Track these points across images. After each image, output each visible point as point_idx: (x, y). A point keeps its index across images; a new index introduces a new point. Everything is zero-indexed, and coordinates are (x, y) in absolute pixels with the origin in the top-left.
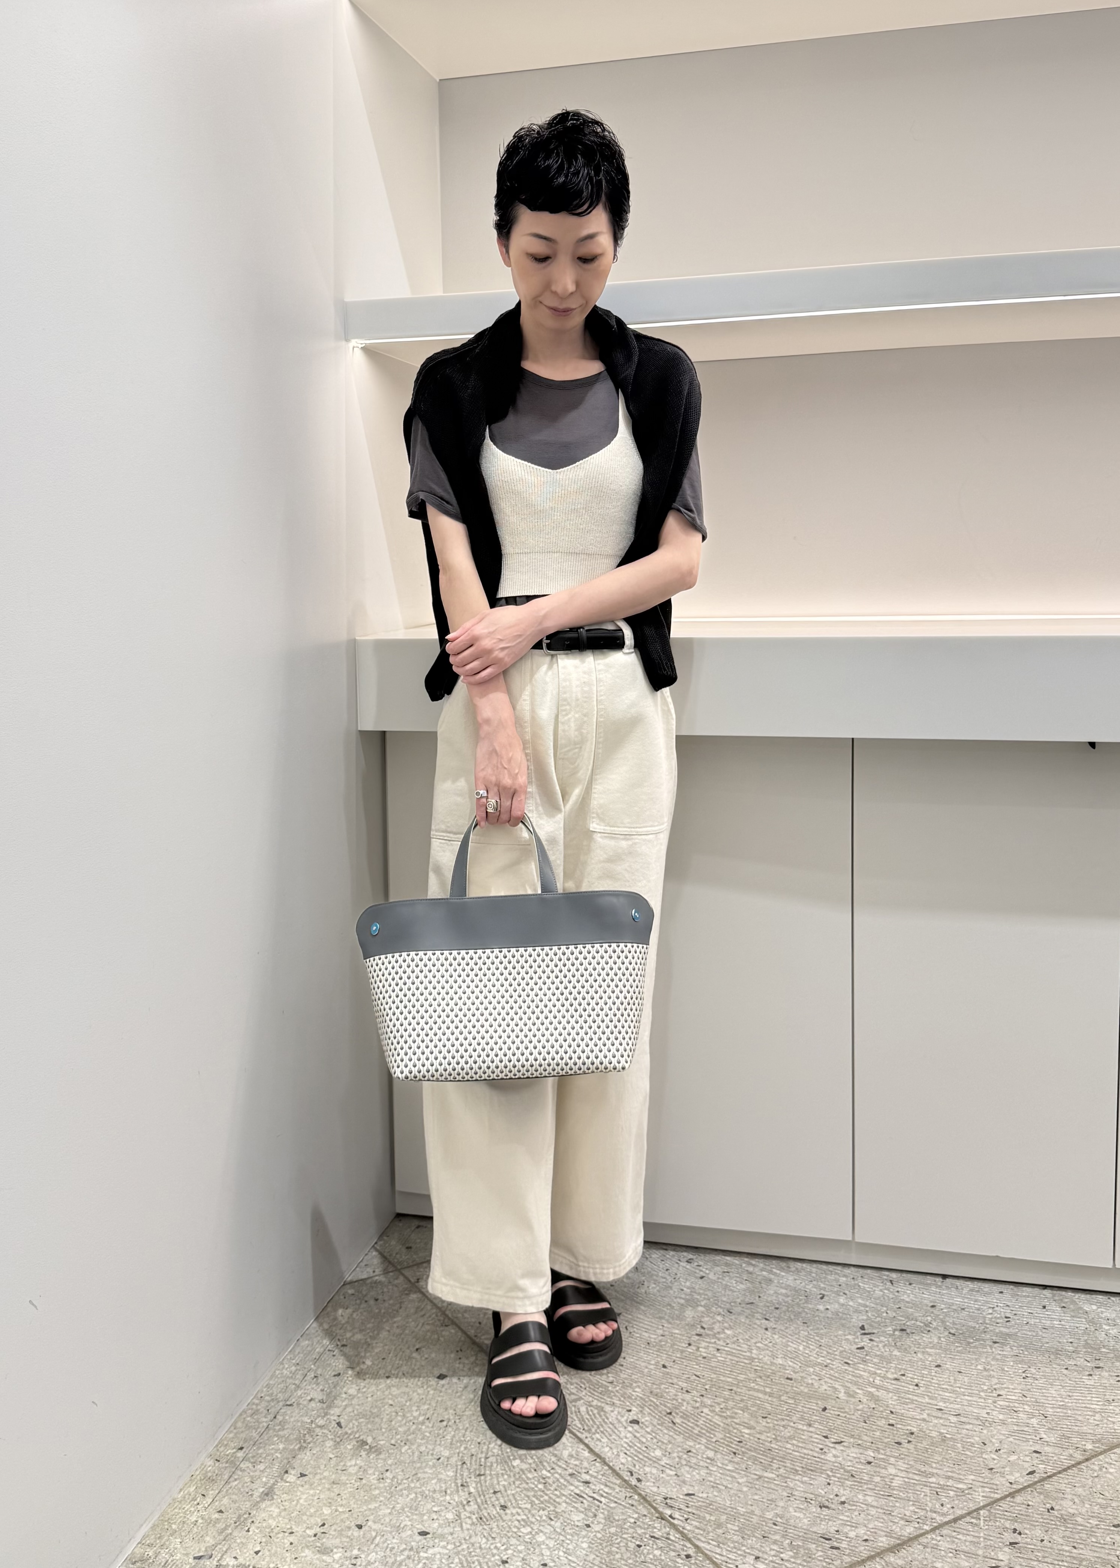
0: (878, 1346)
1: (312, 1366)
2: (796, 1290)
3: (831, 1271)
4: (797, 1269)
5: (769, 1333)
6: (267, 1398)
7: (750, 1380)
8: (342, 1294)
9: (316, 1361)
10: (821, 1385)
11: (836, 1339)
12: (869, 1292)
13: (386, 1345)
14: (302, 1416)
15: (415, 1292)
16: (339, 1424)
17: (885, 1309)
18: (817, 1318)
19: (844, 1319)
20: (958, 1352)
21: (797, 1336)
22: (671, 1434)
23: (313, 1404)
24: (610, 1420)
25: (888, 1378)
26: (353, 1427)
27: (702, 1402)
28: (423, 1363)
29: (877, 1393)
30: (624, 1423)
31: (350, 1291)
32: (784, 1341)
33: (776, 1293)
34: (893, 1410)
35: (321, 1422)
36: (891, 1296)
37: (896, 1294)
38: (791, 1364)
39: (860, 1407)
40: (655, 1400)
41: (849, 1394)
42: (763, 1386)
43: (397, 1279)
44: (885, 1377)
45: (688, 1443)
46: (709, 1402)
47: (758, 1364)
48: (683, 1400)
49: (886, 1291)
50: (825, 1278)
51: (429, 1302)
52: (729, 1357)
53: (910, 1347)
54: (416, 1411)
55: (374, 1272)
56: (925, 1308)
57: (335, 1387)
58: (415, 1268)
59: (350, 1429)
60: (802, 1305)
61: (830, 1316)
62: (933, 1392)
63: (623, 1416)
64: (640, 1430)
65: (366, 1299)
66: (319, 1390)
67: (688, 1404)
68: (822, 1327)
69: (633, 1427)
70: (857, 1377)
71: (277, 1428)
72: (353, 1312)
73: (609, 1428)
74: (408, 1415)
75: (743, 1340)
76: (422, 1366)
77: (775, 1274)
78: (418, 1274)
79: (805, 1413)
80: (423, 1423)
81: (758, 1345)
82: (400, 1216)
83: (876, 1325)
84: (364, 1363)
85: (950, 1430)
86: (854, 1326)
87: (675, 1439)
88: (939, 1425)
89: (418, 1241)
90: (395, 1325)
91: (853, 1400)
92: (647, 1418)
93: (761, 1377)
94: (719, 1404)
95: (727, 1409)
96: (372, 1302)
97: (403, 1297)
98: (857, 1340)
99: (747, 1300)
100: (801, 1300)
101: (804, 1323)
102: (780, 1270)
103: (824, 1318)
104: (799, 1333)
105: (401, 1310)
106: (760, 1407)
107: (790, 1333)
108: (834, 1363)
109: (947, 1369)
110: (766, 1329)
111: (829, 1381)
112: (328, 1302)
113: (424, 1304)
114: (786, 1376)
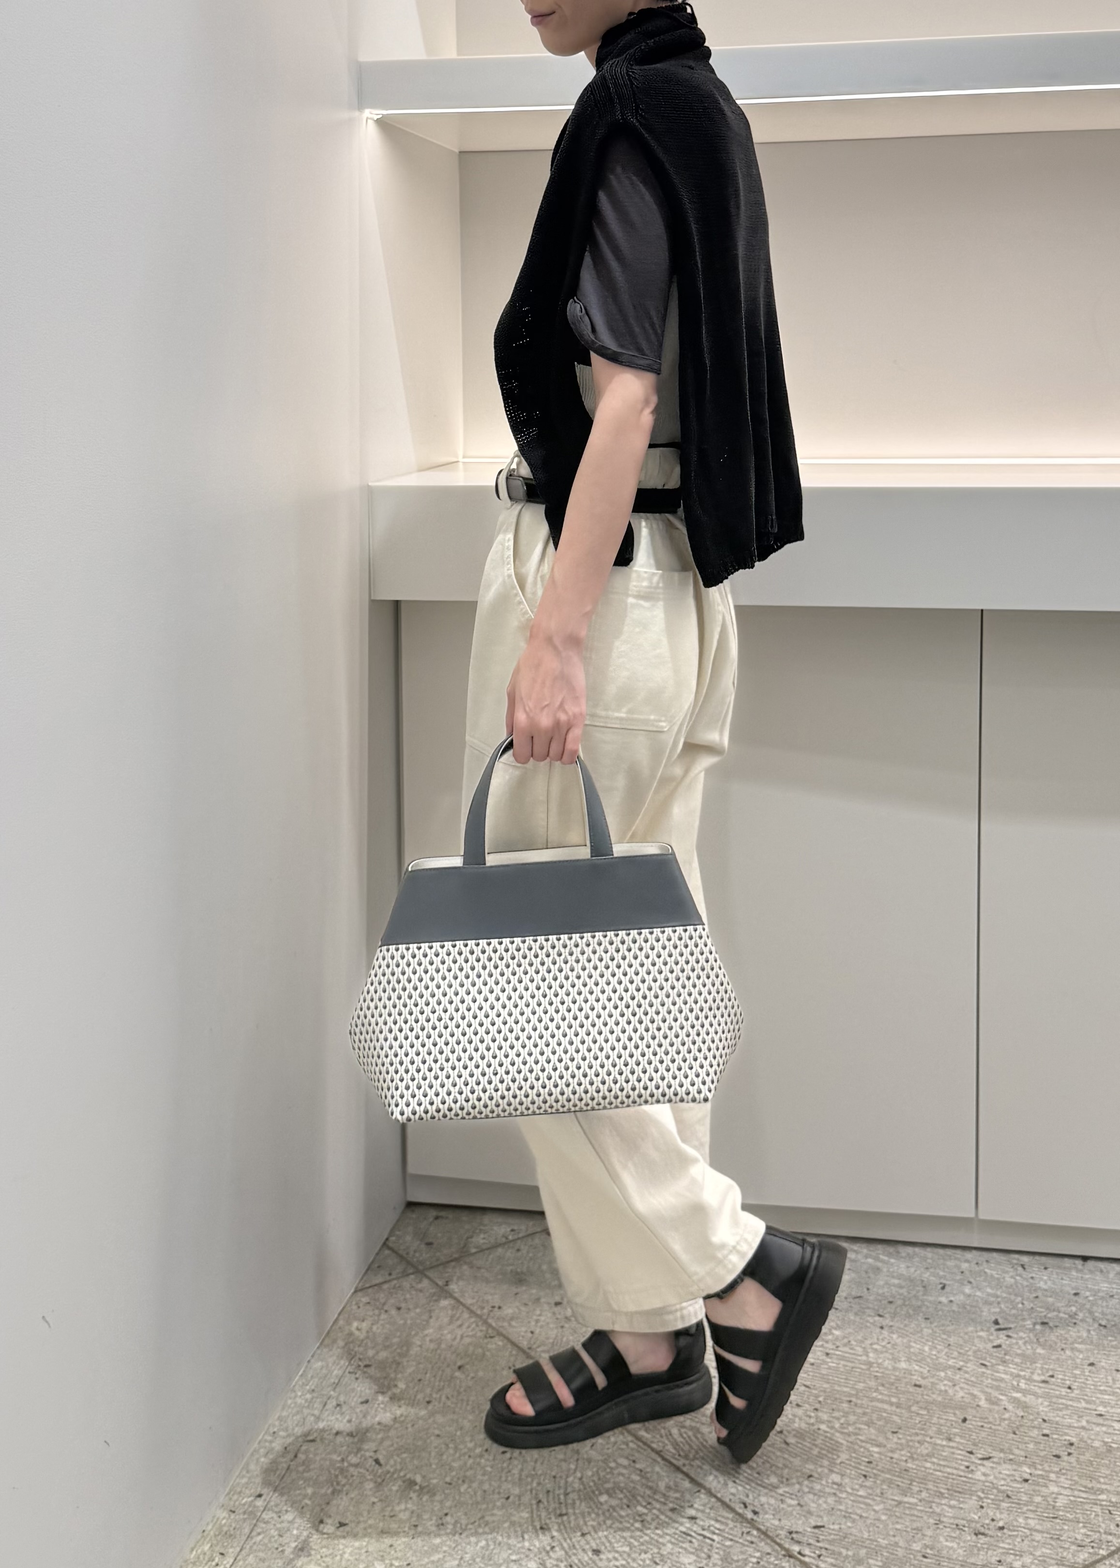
0: (1017, 1343)
1: (332, 1393)
2: (911, 1280)
3: (950, 1256)
4: (908, 1254)
5: (885, 1332)
6: (282, 1433)
7: (870, 1388)
8: (354, 1303)
9: (336, 1385)
10: (956, 1391)
11: (966, 1337)
12: (998, 1279)
13: (420, 1363)
14: (329, 1453)
15: (446, 1298)
16: (377, 1461)
17: (1019, 1299)
18: (940, 1313)
19: (974, 1313)
20: (1112, 1346)
21: (920, 1335)
22: (786, 1456)
23: (339, 1439)
25: (1035, 1381)
26: (395, 1464)
27: (817, 1417)
28: (470, 1383)
29: (1023, 1399)
31: (365, 1300)
32: (905, 1341)
33: (887, 1283)
34: (1046, 1418)
35: (354, 1460)
36: (1025, 1283)
37: (1031, 1281)
38: (917, 1368)
39: (1007, 1416)
41: (991, 1402)
42: (889, 1396)
43: (420, 1281)
44: (1030, 1380)
45: (807, 1466)
46: (825, 1417)
47: (877, 1369)
48: (794, 1416)
49: (1018, 1278)
50: (944, 1264)
51: (465, 1310)
52: (842, 1362)
54: (471, 1441)
55: (390, 1274)
56: (1067, 1296)
57: (364, 1416)
58: (441, 1268)
59: (392, 1466)
60: (921, 1298)
61: (956, 1309)
62: (1089, 1394)
65: (386, 1308)
66: (345, 1421)
67: (800, 1419)
68: (948, 1323)
70: (998, 1380)
71: (301, 1469)
72: (372, 1324)
73: (710, 1452)
74: (461, 1446)
75: (855, 1341)
76: (470, 1387)
77: (882, 1261)
78: (446, 1275)
79: (942, 1425)
80: (481, 1456)
81: (875, 1346)
82: (410, 1205)
83: (1012, 1319)
84: (396, 1386)
85: (1115, 1438)
86: (985, 1321)
87: (791, 1462)
88: (1101, 1434)
89: (439, 1235)
90: (428, 1339)
91: (996, 1408)
93: (883, 1385)
94: (838, 1419)
95: (849, 1424)
96: (394, 1312)
97: (432, 1304)
98: (991, 1338)
99: (854, 1293)
100: (918, 1291)
101: (927, 1319)
102: (887, 1256)
103: (949, 1311)
104: (922, 1330)
105: (432, 1320)
106: (887, 1421)
107: (911, 1330)
108: (969, 1365)
109: (1103, 1367)
110: (882, 1328)
111: (966, 1386)
112: (339, 1314)
113: (460, 1311)
114: (913, 1383)
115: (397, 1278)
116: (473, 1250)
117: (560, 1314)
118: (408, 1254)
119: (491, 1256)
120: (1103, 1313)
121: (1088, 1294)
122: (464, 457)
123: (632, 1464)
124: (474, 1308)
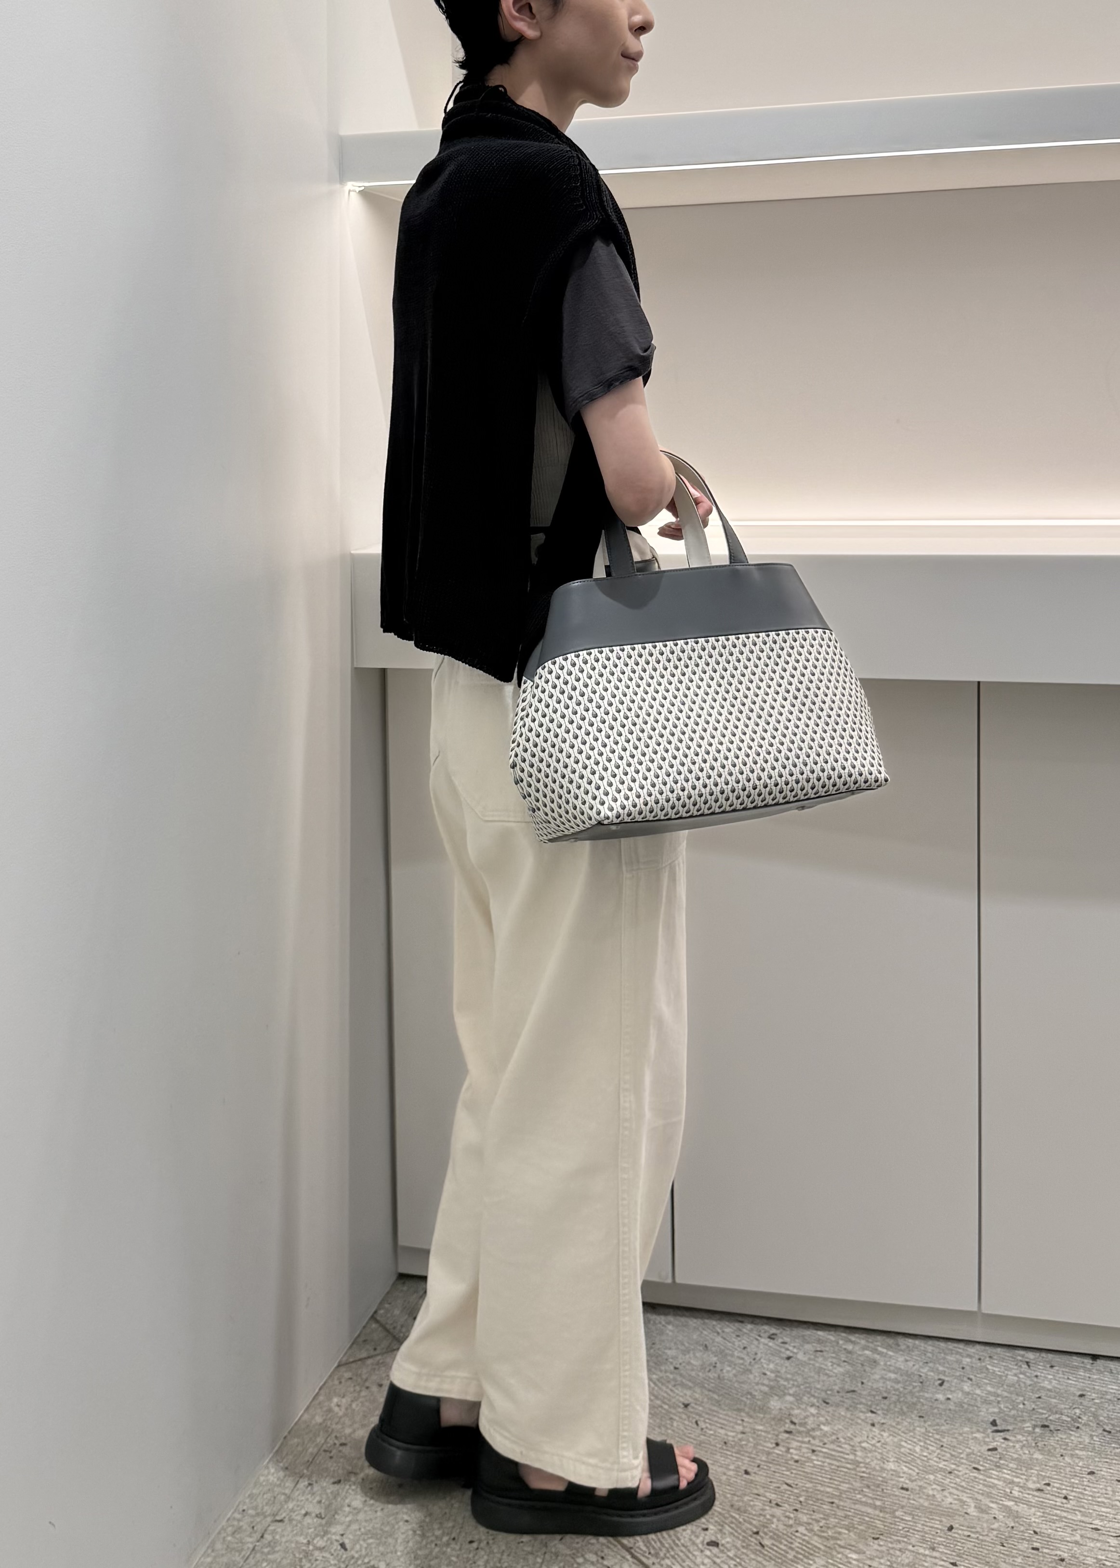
0: (1014, 1447)
1: (305, 1471)
2: (908, 1374)
3: (952, 1350)
4: (908, 1347)
5: (876, 1430)
6: (251, 1512)
7: (854, 1490)
8: (335, 1379)
9: (309, 1464)
10: (945, 1497)
11: (961, 1438)
12: (1000, 1376)
14: (296, 1535)
16: (343, 1546)
17: (1021, 1398)
18: (936, 1411)
19: (970, 1412)
20: (1115, 1455)
21: (912, 1434)
22: (759, 1559)
23: (309, 1520)
24: (682, 1541)
25: (1029, 1489)
26: (361, 1550)
27: (796, 1519)
29: (1015, 1508)
30: (700, 1546)
31: (347, 1375)
32: (896, 1440)
33: (882, 1378)
34: (1037, 1530)
35: (320, 1543)
36: (1029, 1382)
37: (1035, 1379)
39: (996, 1526)
40: (737, 1516)
41: (981, 1509)
42: (872, 1499)
44: (1024, 1487)
46: (805, 1519)
47: (864, 1469)
48: (773, 1516)
49: (1021, 1376)
50: (944, 1359)
52: (828, 1460)
53: (1055, 1449)
54: (437, 1530)
55: (374, 1350)
56: (1072, 1398)
57: (335, 1498)
59: (357, 1552)
60: (917, 1394)
61: (952, 1407)
62: (1086, 1506)
63: (697, 1537)
64: (721, 1555)
65: (366, 1385)
66: (315, 1501)
67: (778, 1520)
68: (943, 1421)
69: (710, 1551)
70: (990, 1487)
71: (266, 1550)
72: (351, 1402)
73: (682, 1551)
75: (845, 1439)
77: (880, 1353)
79: (926, 1533)
81: (863, 1445)
82: (403, 1277)
83: (1011, 1420)
85: (1109, 1556)
86: (982, 1421)
88: (1095, 1550)
91: (986, 1516)
92: (728, 1539)
93: (868, 1487)
94: (818, 1521)
95: (828, 1528)
96: (374, 1390)
98: (987, 1440)
99: (847, 1387)
100: (914, 1387)
101: (920, 1417)
102: (886, 1349)
103: (945, 1410)
104: (914, 1429)
106: (869, 1525)
107: (903, 1429)
108: (960, 1469)
109: (1103, 1477)
110: (873, 1425)
111: (955, 1492)
112: (321, 1388)
114: (901, 1486)
118: (396, 1327)
120: (1108, 1418)
121: (1094, 1396)
123: (600, 1560)
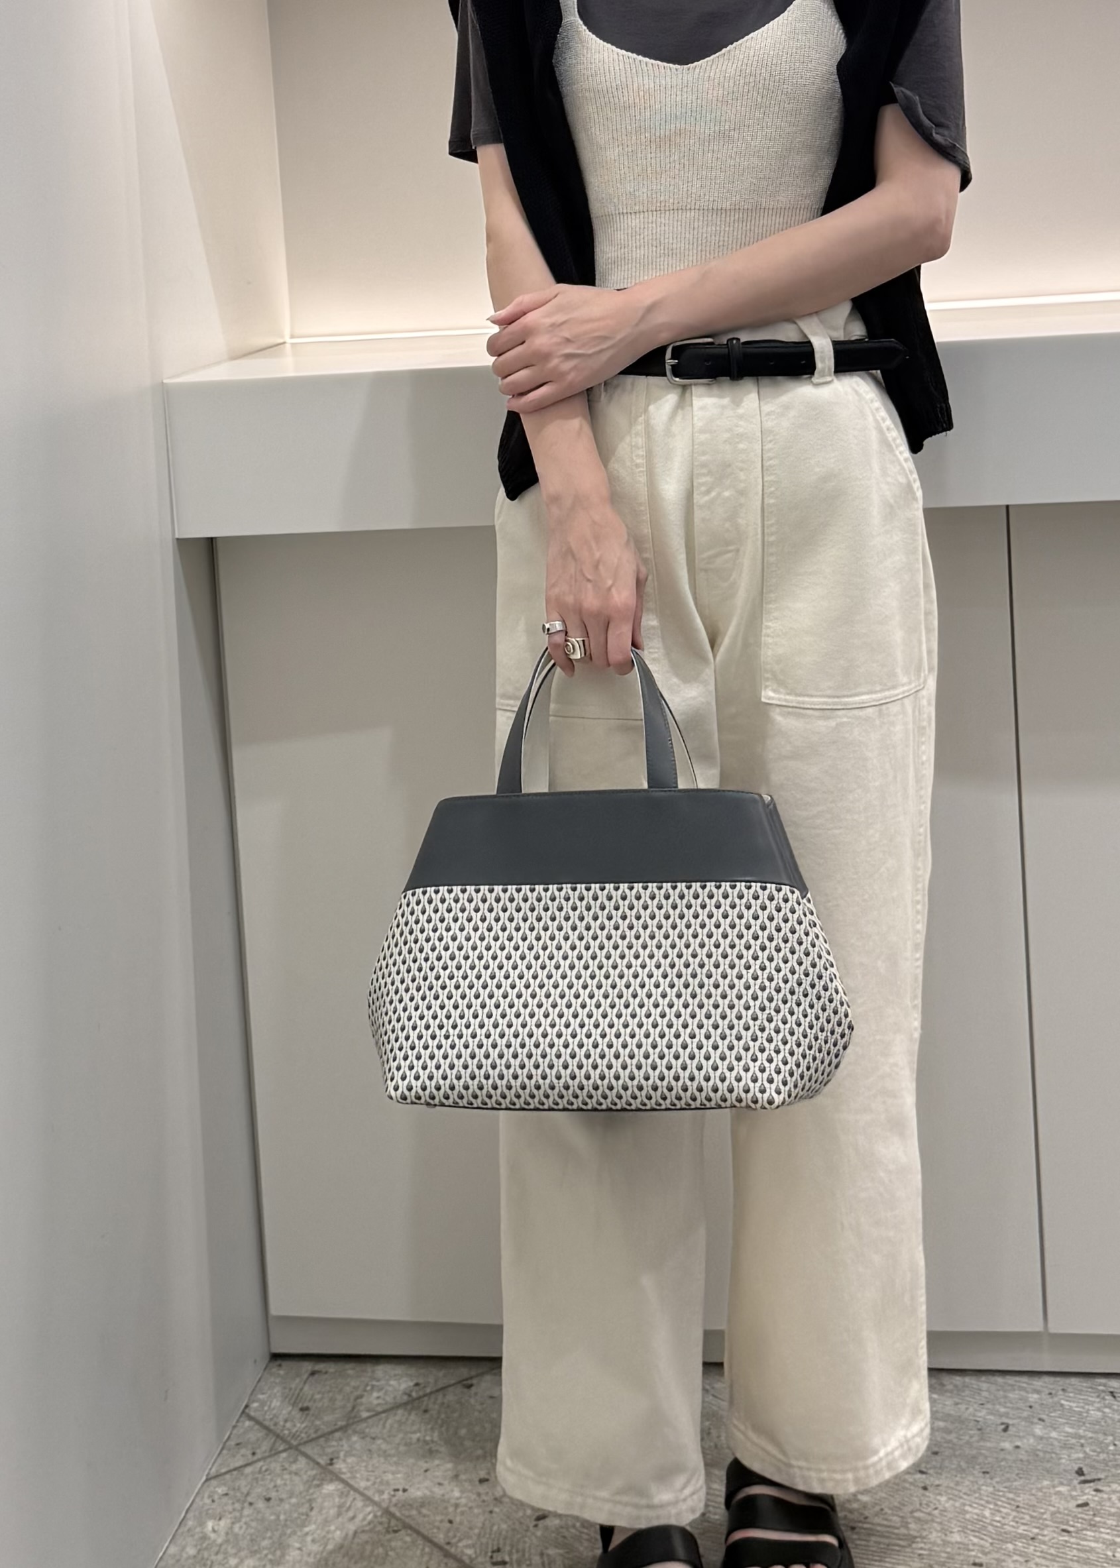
0: (1110, 1499)
2: (961, 1421)
3: (1012, 1385)
4: (956, 1386)
5: (930, 1494)
8: (206, 1495)
11: (1040, 1494)
12: (1080, 1413)
15: (331, 1481)
17: (1110, 1438)
18: (1003, 1463)
19: (1048, 1461)
21: (977, 1495)
32: (957, 1504)
36: (1116, 1417)
38: (975, 1540)
43: (295, 1461)
47: (922, 1545)
49: (1107, 1410)
50: (1005, 1397)
51: (357, 1496)
55: (254, 1454)
58: (322, 1441)
60: (975, 1445)
61: (1025, 1458)
65: (249, 1499)
68: (1014, 1476)
70: (1086, 1551)
72: (233, 1523)
75: (890, 1509)
78: (329, 1450)
81: (917, 1514)
82: (276, 1357)
83: (1101, 1466)
86: (1065, 1471)
89: (318, 1396)
90: (309, 1538)
96: (261, 1505)
97: (312, 1490)
98: (1074, 1493)
100: (971, 1437)
101: (985, 1473)
103: (1014, 1461)
104: (979, 1489)
105: (313, 1513)
107: (964, 1491)
108: (1046, 1532)
110: (925, 1488)
112: (187, 1512)
113: (351, 1499)
114: (971, 1562)
115: (264, 1459)
116: (365, 1415)
117: (487, 1493)
118: (276, 1424)
119: (389, 1422)
122: (292, 337)
124: (369, 1493)
